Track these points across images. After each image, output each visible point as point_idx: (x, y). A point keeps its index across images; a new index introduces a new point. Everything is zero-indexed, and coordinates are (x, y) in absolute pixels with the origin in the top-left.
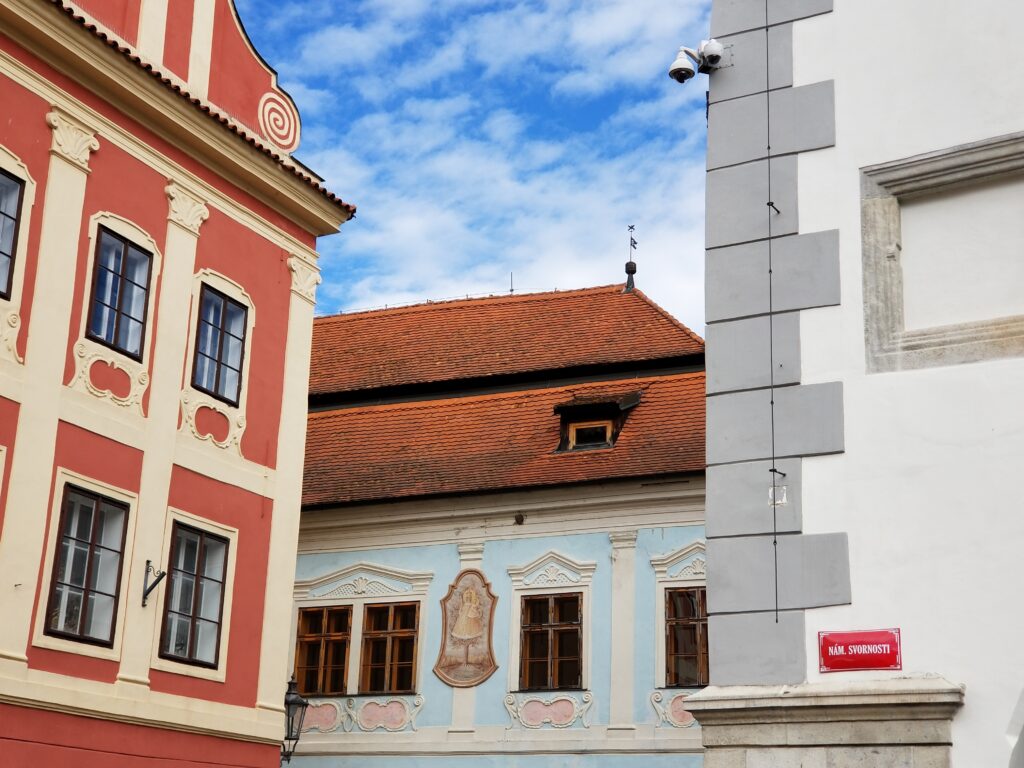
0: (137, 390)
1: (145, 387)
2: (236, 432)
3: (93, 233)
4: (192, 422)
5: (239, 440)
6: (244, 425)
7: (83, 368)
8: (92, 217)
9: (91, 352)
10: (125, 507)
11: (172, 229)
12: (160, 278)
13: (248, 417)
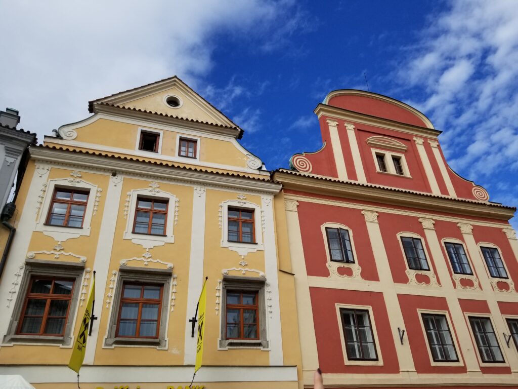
0: (476, 284)
1: (478, 282)
2: (512, 286)
3: (443, 245)
5: (514, 288)
6: (513, 283)
7: (458, 282)
8: (441, 241)
9: (458, 277)
10: (489, 319)
11: (464, 235)
12: (467, 250)
13: (514, 280)
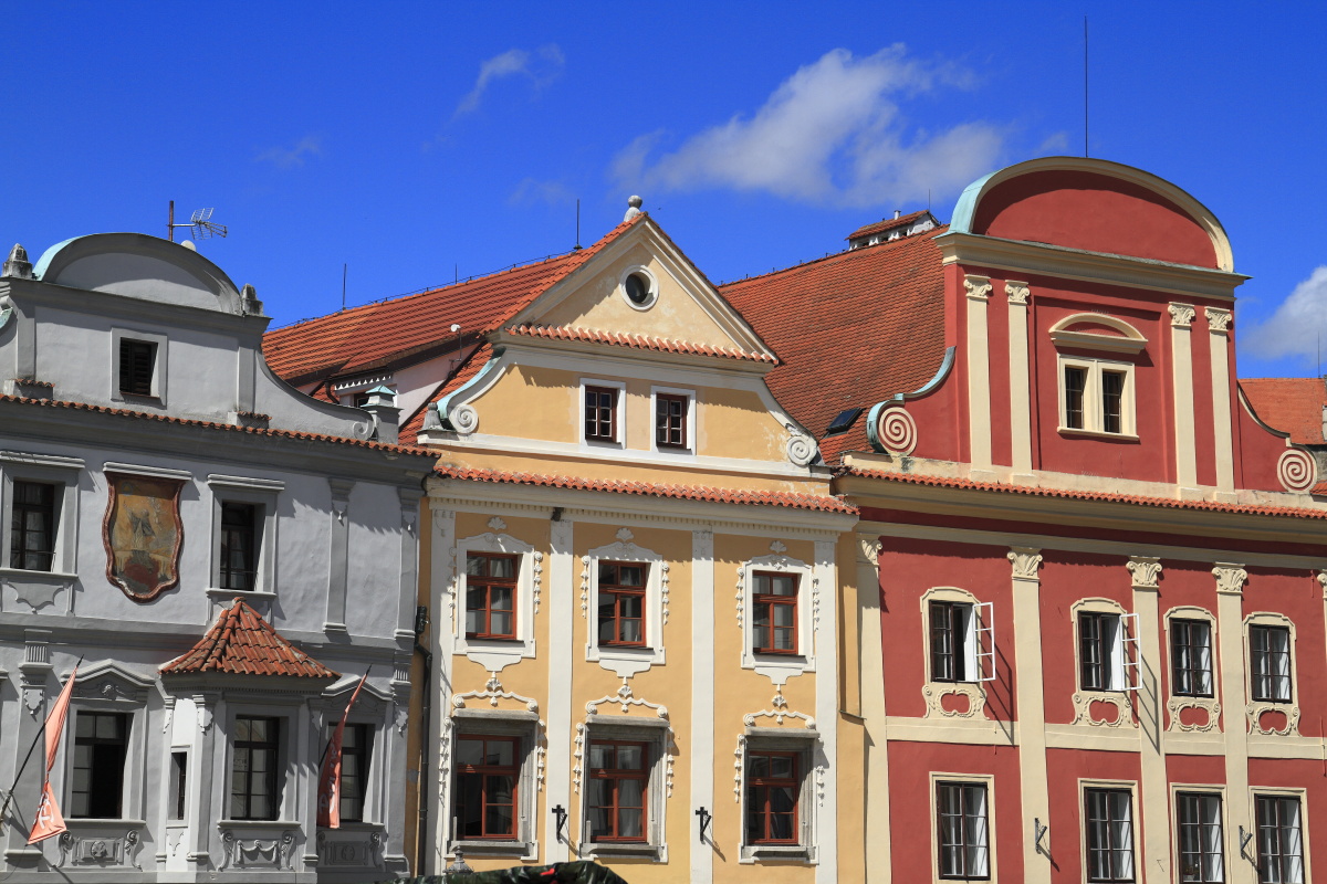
0: (1213, 717)
1: (1218, 714)
2: (1293, 720)
3: (1167, 626)
4: (1258, 724)
5: (1296, 725)
6: (1298, 713)
7: (1175, 716)
8: (1165, 616)
9: (1179, 704)
10: (1219, 796)
11: (1220, 598)
13: (1301, 707)
